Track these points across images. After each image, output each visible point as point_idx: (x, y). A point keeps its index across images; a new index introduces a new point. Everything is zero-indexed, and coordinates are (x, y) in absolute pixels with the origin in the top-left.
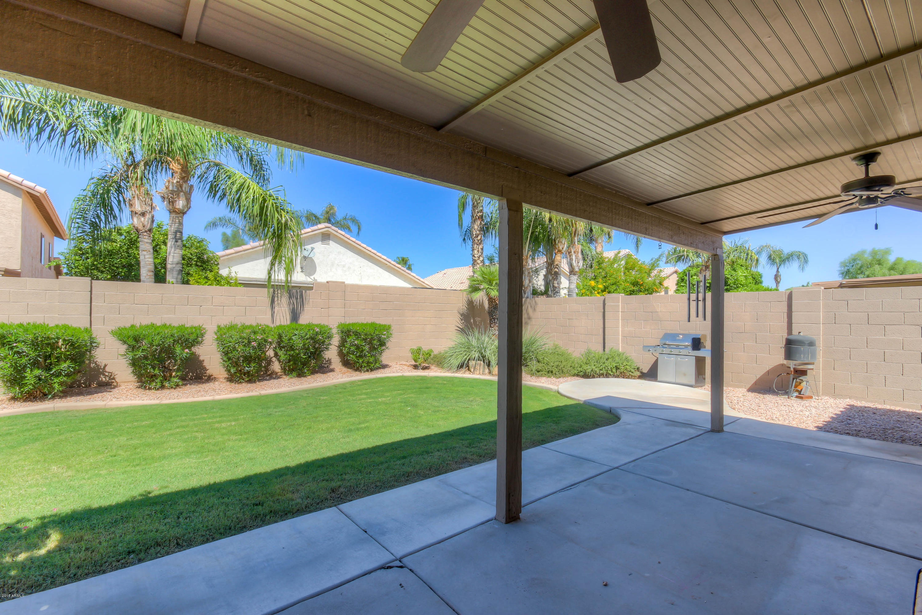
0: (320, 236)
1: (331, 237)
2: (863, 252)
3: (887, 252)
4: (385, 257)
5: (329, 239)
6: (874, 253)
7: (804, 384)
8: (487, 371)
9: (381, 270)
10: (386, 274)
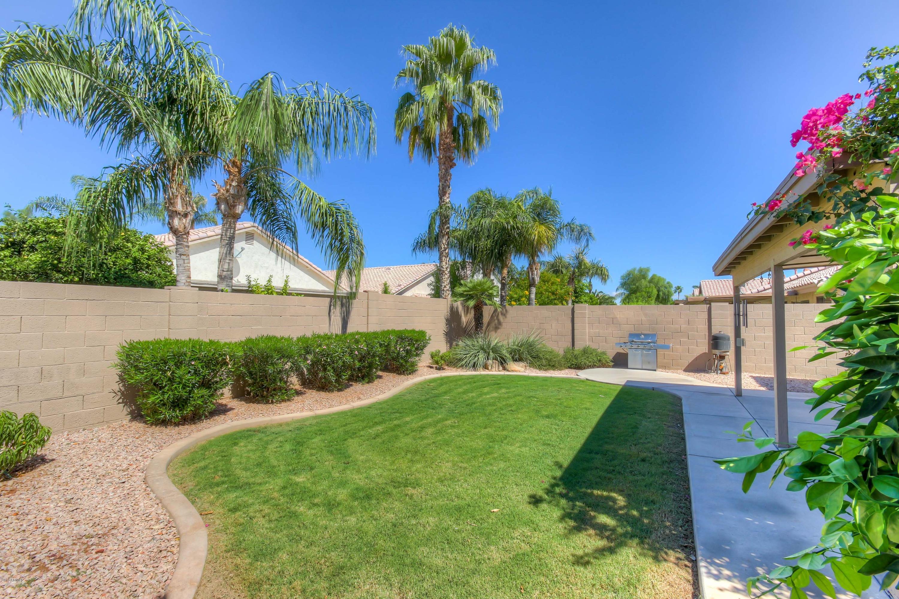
0: (245, 236)
1: (255, 236)
2: (634, 269)
3: (648, 270)
4: (307, 260)
5: (253, 239)
6: (641, 270)
7: (723, 365)
8: (501, 368)
9: (302, 273)
10: (307, 277)
